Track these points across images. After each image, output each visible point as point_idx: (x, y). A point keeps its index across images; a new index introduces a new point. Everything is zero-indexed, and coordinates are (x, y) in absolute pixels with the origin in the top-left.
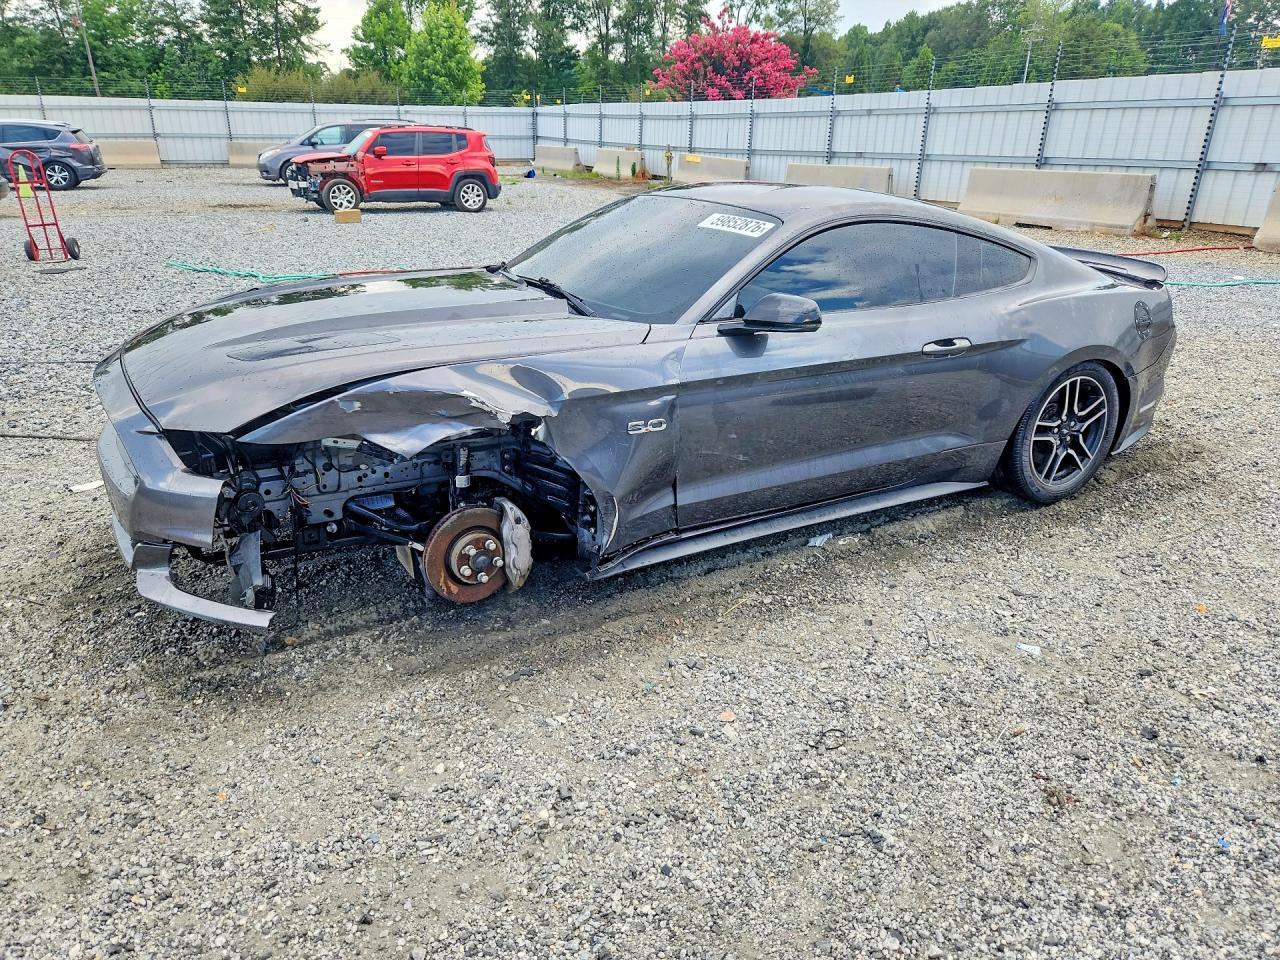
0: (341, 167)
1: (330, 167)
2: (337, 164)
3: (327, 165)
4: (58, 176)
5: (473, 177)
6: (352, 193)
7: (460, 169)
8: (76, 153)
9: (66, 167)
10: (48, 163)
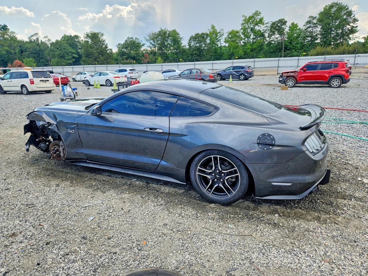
0: (292, 74)
1: (289, 74)
2: (291, 73)
3: (288, 74)
4: (242, 77)
5: (336, 76)
6: (294, 82)
7: (332, 75)
8: (247, 72)
9: (244, 75)
10: (241, 75)
